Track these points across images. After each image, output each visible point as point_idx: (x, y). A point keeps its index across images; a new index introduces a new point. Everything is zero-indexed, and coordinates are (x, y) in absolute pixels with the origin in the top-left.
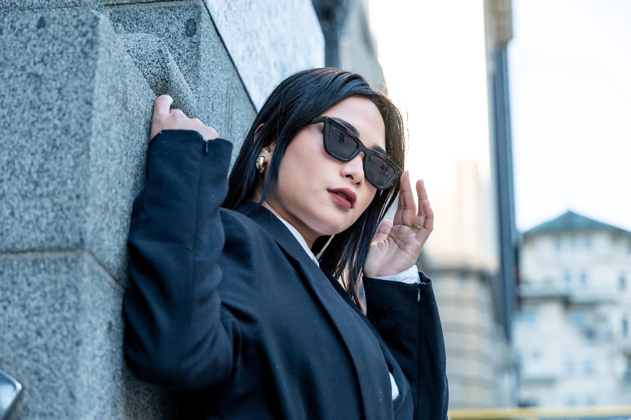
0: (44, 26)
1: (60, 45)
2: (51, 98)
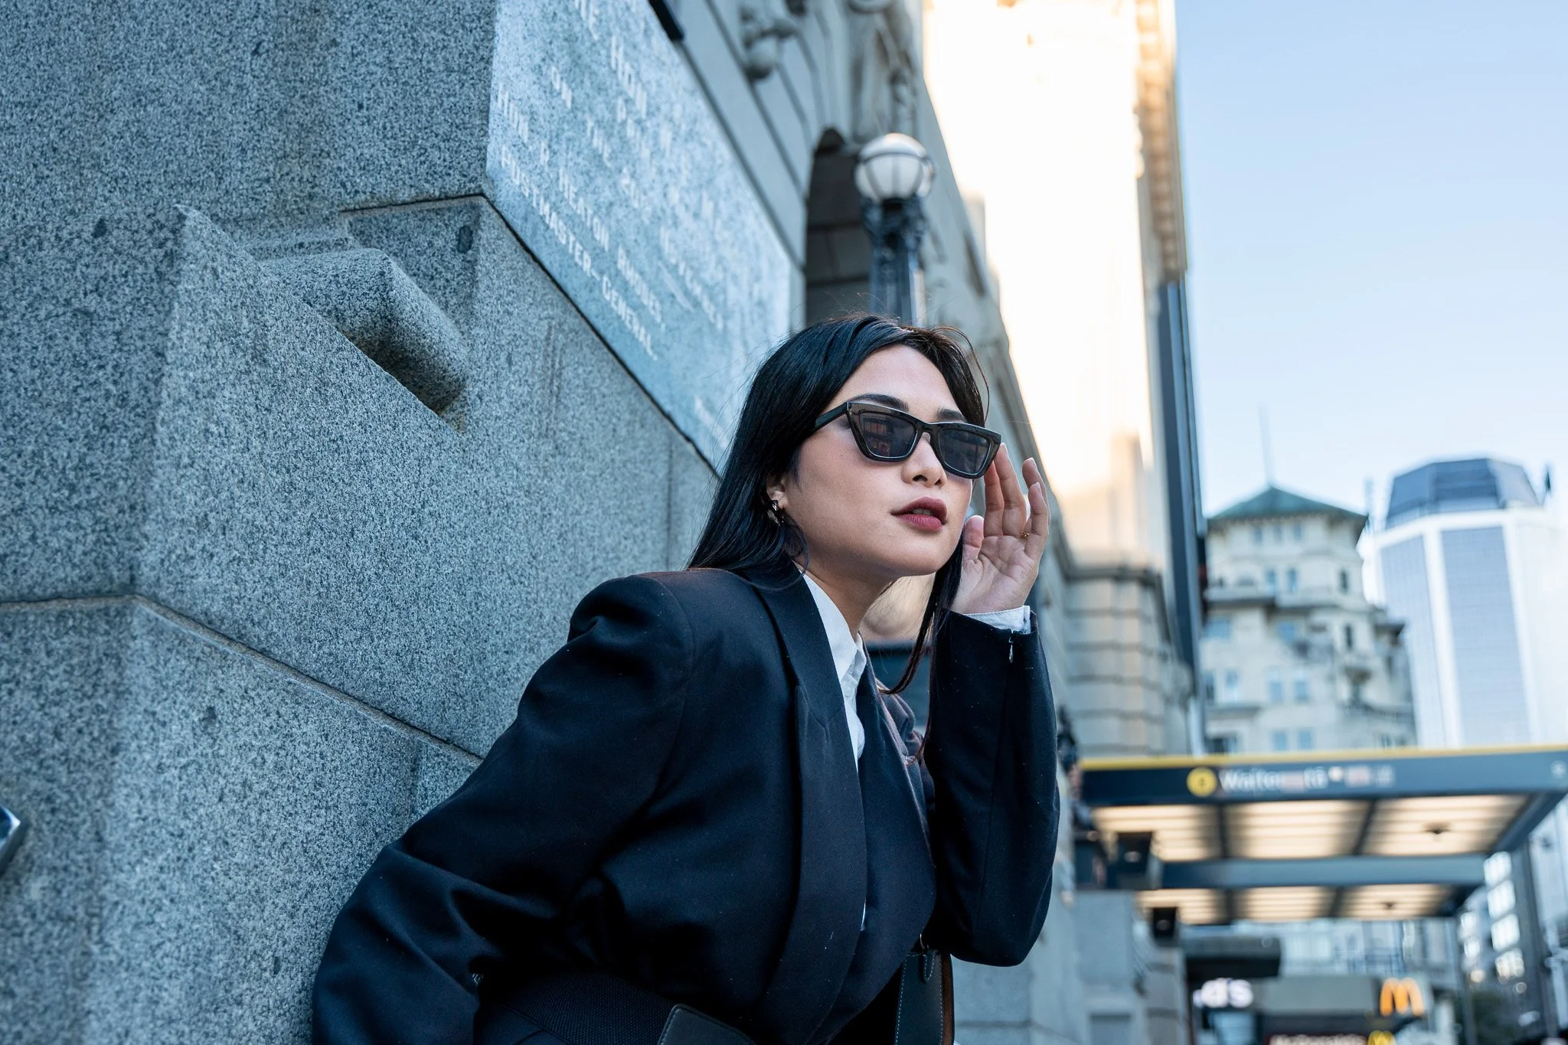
0: (103, 234)
1: (125, 263)
2: (105, 348)
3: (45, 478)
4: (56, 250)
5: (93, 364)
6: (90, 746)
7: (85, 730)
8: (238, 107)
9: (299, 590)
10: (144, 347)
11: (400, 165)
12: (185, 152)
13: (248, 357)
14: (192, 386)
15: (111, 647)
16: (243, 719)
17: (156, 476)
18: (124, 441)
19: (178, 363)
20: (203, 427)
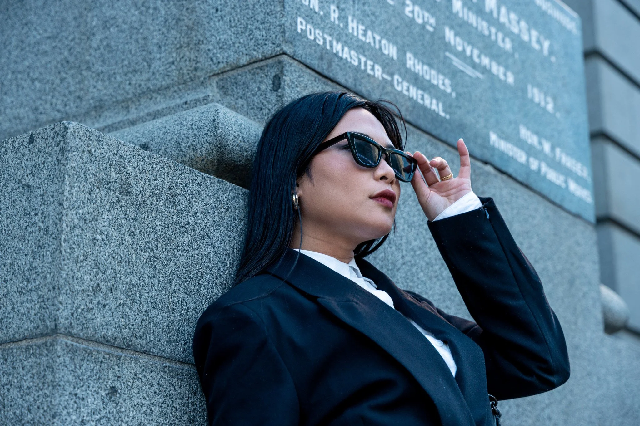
0: (33, 142)
1: (43, 157)
2: (37, 204)
3: (16, 276)
4: (13, 153)
5: (33, 213)
6: (43, 415)
7: (41, 407)
8: (155, 21)
9: (166, 314)
10: (54, 201)
11: (240, 43)
12: (131, 53)
13: (118, 193)
14: (81, 217)
15: (49, 363)
16: (136, 390)
17: (64, 270)
18: (48, 253)
19: (71, 207)
20: (91, 238)
